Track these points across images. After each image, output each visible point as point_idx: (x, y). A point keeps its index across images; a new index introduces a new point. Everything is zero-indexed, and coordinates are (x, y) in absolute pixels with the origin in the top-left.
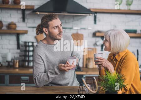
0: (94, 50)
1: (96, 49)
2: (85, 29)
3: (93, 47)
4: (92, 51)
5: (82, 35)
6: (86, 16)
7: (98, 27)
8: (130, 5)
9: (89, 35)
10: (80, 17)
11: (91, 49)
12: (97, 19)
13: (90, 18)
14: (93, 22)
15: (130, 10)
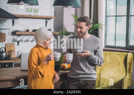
0: (13, 45)
1: (14, 44)
2: (6, 29)
3: (12, 43)
4: (12, 46)
5: (5, 34)
6: (7, 20)
7: (15, 28)
8: (37, 12)
9: (9, 34)
10: (3, 21)
11: (10, 44)
12: (15, 22)
13: (10, 21)
14: (12, 24)
15: (37, 16)
